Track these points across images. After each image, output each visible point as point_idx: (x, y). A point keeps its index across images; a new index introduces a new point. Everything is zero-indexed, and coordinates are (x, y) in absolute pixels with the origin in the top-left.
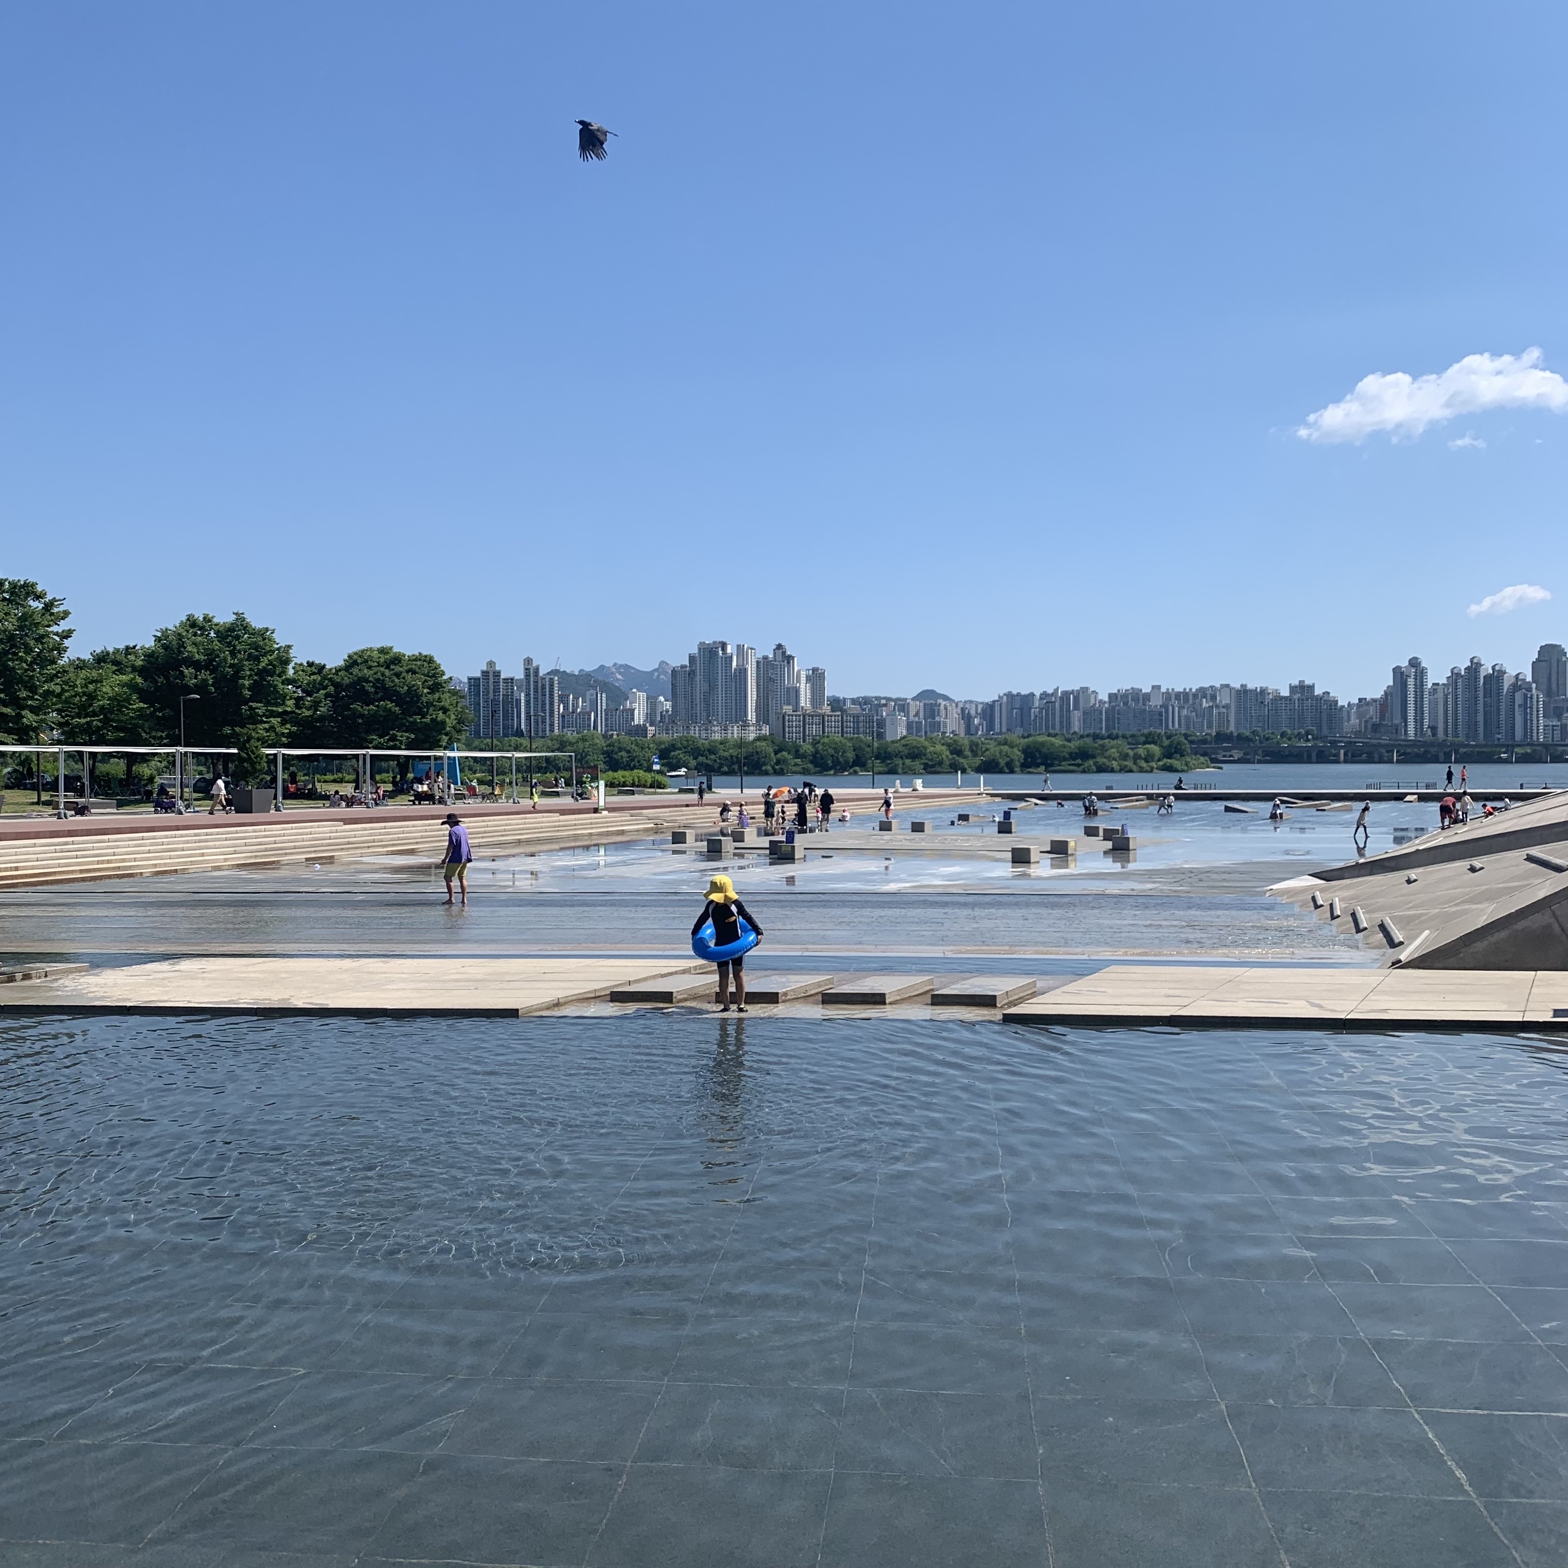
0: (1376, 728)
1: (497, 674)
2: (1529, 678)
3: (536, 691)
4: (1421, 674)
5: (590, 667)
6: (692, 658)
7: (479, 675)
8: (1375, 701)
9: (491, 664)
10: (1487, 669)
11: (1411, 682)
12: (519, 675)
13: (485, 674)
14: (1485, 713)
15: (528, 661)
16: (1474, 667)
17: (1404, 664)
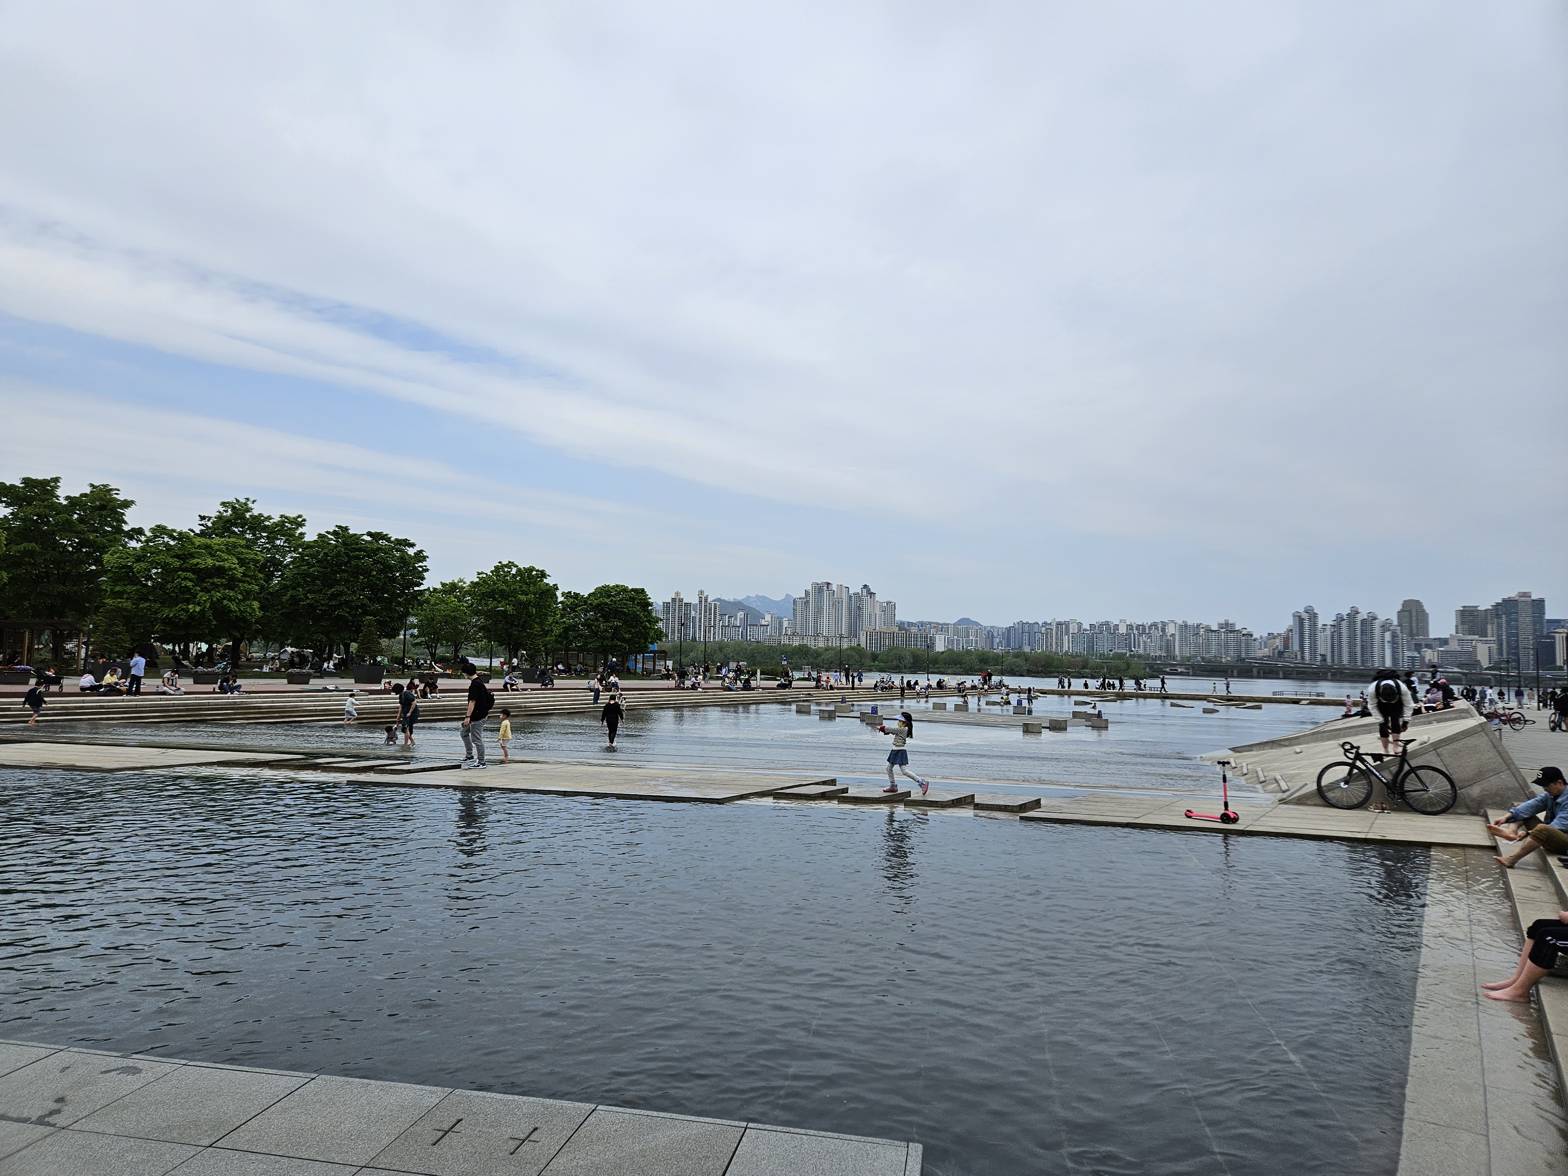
0: (1281, 653)
1: (681, 600)
2: (1395, 623)
3: (705, 612)
4: (1313, 616)
5: (740, 597)
6: (807, 592)
7: (670, 601)
8: (1279, 635)
9: (677, 594)
10: (1363, 615)
11: (1307, 623)
12: (696, 601)
13: (674, 600)
14: (1362, 646)
15: (701, 592)
16: (1355, 612)
17: (1301, 610)
